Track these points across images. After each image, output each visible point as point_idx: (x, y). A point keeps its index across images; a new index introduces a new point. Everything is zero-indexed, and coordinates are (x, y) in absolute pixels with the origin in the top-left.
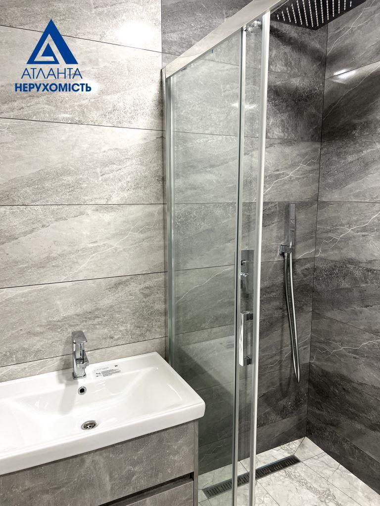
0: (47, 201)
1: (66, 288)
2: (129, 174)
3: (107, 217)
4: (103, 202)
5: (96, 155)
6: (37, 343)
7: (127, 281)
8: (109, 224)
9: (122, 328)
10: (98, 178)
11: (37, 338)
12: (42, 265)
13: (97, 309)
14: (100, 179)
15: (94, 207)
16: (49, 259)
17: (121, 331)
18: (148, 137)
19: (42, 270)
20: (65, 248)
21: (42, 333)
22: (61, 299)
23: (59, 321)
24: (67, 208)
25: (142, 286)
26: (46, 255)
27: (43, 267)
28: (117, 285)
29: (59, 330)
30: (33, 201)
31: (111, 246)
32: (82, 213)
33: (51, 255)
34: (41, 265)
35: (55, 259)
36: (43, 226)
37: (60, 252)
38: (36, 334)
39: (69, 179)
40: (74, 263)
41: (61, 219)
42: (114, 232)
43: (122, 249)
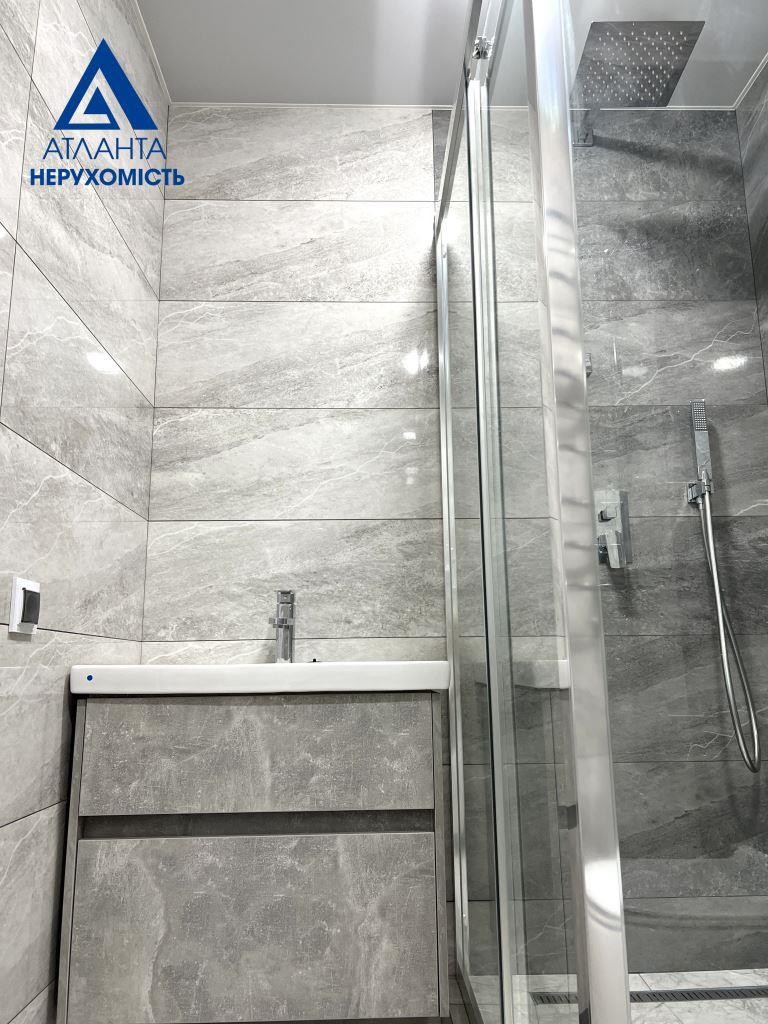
0: (263, 403)
1: (280, 529)
2: (384, 365)
3: (347, 427)
4: (342, 404)
5: (334, 341)
6: (232, 612)
7: (376, 528)
8: (349, 437)
9: (366, 608)
10: (336, 371)
11: (233, 604)
12: (249, 492)
13: (327, 569)
14: (339, 373)
15: (328, 413)
16: (260, 484)
17: (364, 613)
18: (413, 312)
19: (248, 499)
20: (284, 469)
21: (240, 596)
22: (272, 545)
23: (266, 581)
24: (289, 412)
25: (402, 539)
26: (256, 478)
27: (250, 496)
28: (359, 533)
29: (265, 596)
30: (244, 403)
31: (352, 471)
32: (310, 421)
33: (263, 479)
34: (246, 492)
35: (267, 484)
36: (255, 437)
37: (275, 474)
38: (232, 597)
39: (294, 374)
40: (294, 492)
41: (281, 427)
42: (357, 450)
43: (368, 476)
